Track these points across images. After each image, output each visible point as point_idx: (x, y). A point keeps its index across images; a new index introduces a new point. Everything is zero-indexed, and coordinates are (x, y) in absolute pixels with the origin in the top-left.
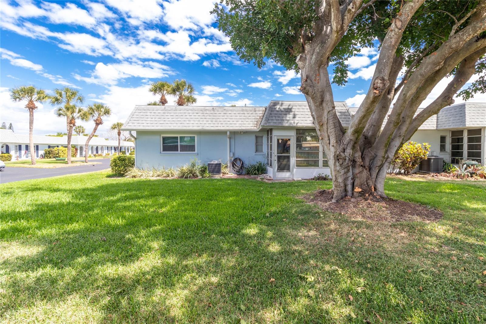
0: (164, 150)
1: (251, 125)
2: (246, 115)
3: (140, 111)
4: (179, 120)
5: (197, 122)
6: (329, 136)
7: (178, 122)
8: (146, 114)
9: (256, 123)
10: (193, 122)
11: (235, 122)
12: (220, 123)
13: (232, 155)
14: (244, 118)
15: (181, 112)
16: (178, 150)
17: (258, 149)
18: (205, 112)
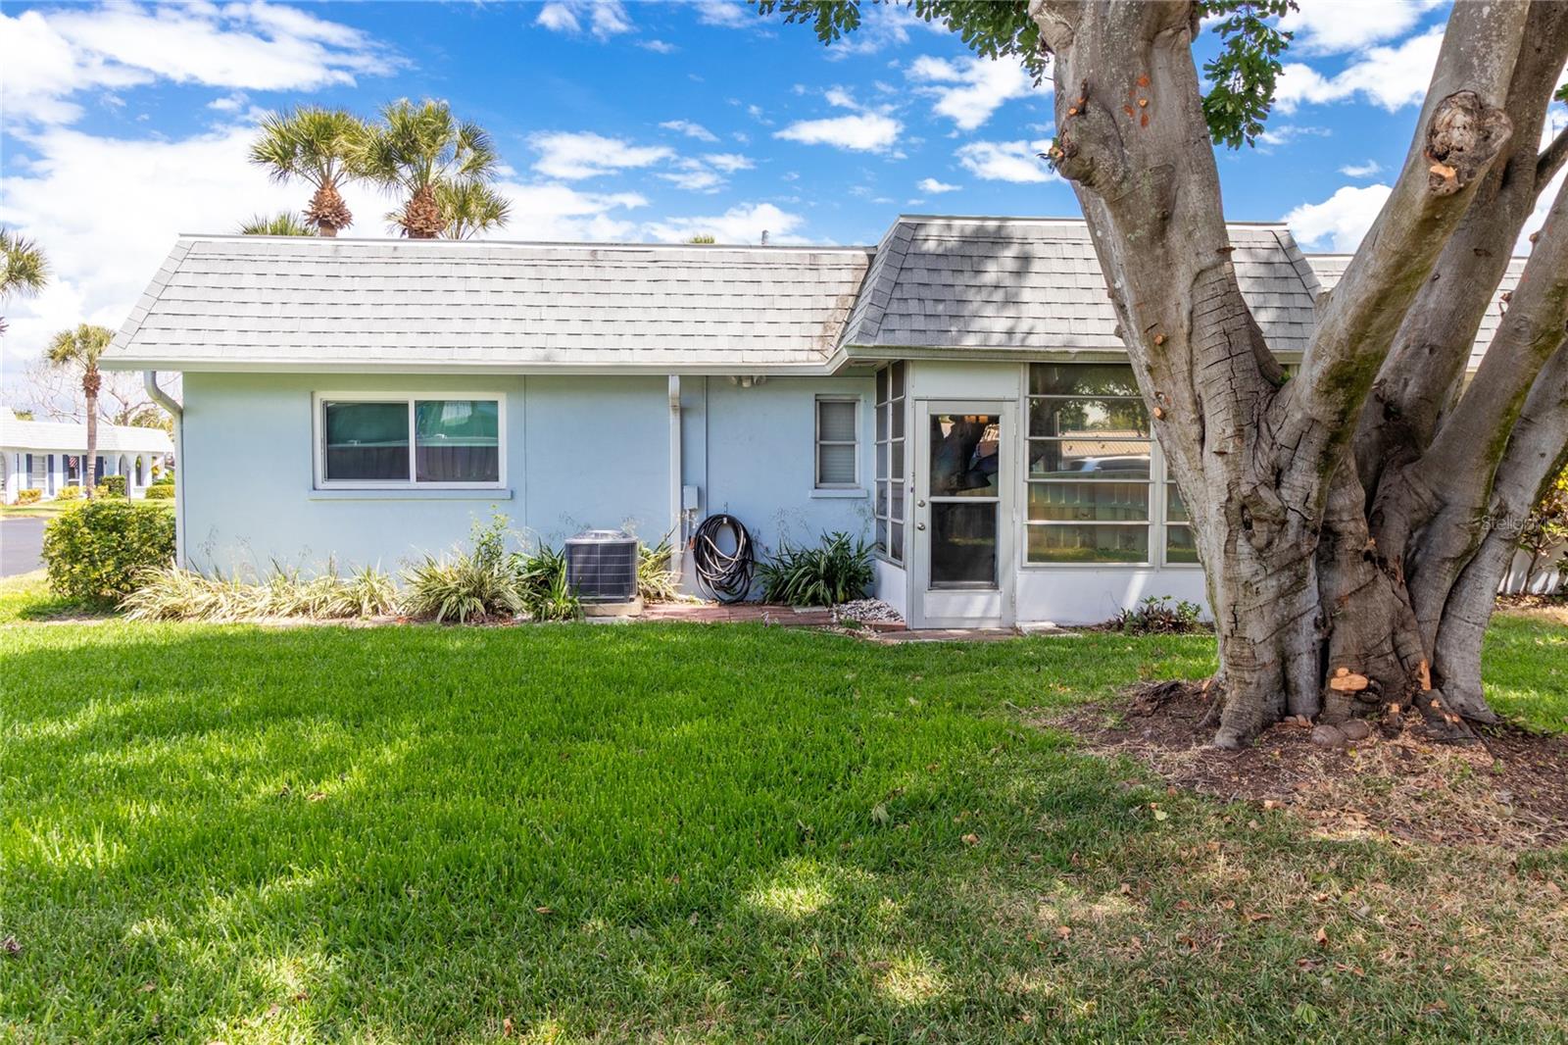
0: (333, 473)
1: (795, 343)
2: (768, 288)
3: (202, 267)
4: (412, 312)
5: (506, 326)
6: (1198, 403)
7: (405, 326)
8: (234, 281)
9: (818, 330)
10: (487, 326)
11: (709, 328)
12: (629, 329)
13: (692, 502)
14: (759, 303)
15: (424, 270)
17: (828, 471)
18: (552, 273)
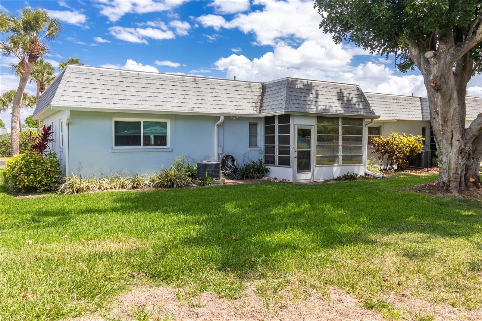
0: (117, 144)
1: (250, 108)
2: (240, 93)
3: (78, 76)
4: (148, 94)
5: (176, 100)
6: (452, 131)
7: (147, 99)
8: (90, 81)
9: (254, 105)
10: (171, 100)
11: (229, 103)
12: (208, 102)
14: (239, 96)
15: (149, 81)
16: (140, 145)
18: (185, 85)
